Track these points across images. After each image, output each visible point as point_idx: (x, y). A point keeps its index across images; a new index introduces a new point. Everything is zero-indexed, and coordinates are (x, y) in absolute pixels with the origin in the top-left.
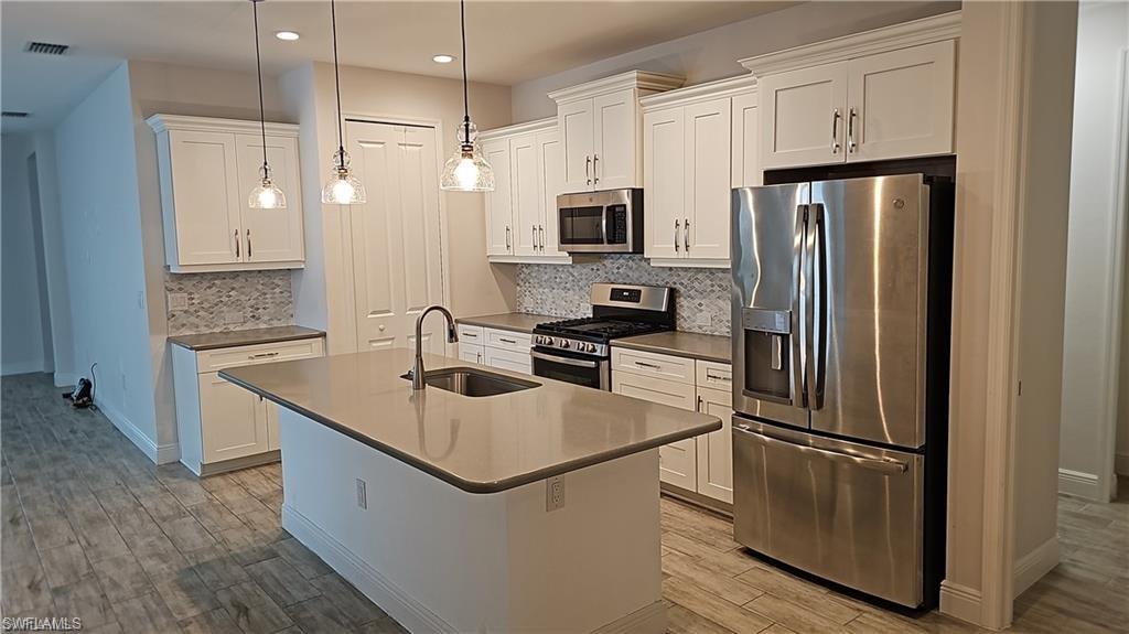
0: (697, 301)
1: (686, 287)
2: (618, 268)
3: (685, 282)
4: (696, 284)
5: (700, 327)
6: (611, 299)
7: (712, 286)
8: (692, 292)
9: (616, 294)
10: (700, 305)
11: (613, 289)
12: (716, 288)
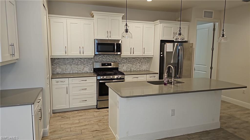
0: (123, 65)
1: (120, 62)
2: (99, 58)
3: (120, 61)
4: (123, 61)
5: (123, 70)
6: (102, 66)
7: (127, 61)
8: (122, 63)
9: (103, 65)
10: (124, 65)
11: (102, 64)
12: (127, 62)
